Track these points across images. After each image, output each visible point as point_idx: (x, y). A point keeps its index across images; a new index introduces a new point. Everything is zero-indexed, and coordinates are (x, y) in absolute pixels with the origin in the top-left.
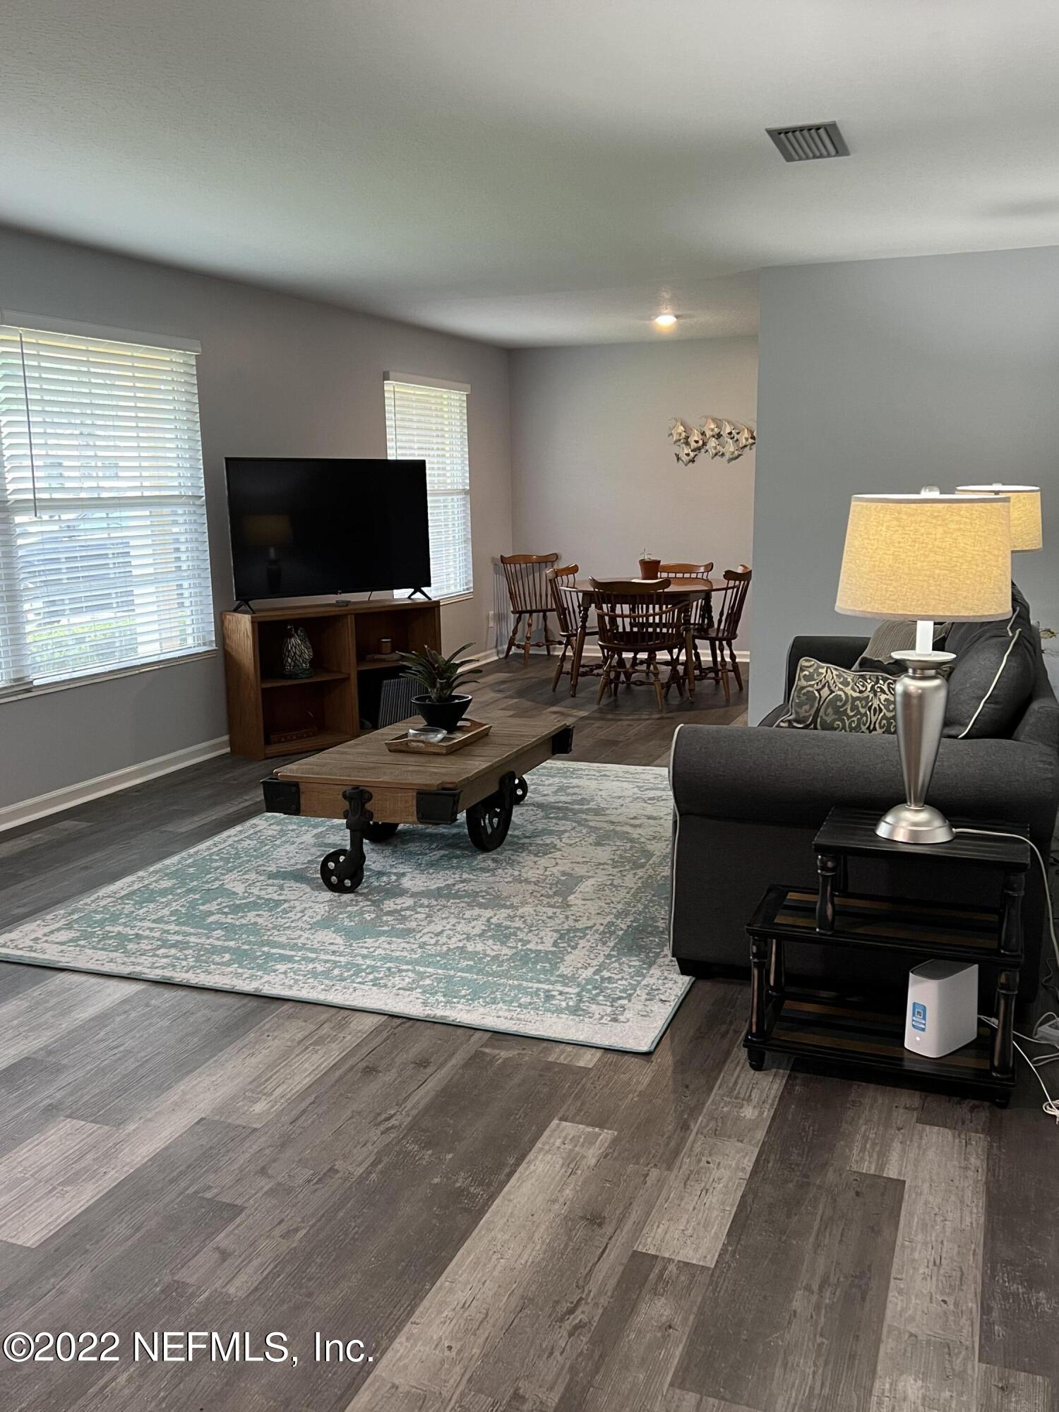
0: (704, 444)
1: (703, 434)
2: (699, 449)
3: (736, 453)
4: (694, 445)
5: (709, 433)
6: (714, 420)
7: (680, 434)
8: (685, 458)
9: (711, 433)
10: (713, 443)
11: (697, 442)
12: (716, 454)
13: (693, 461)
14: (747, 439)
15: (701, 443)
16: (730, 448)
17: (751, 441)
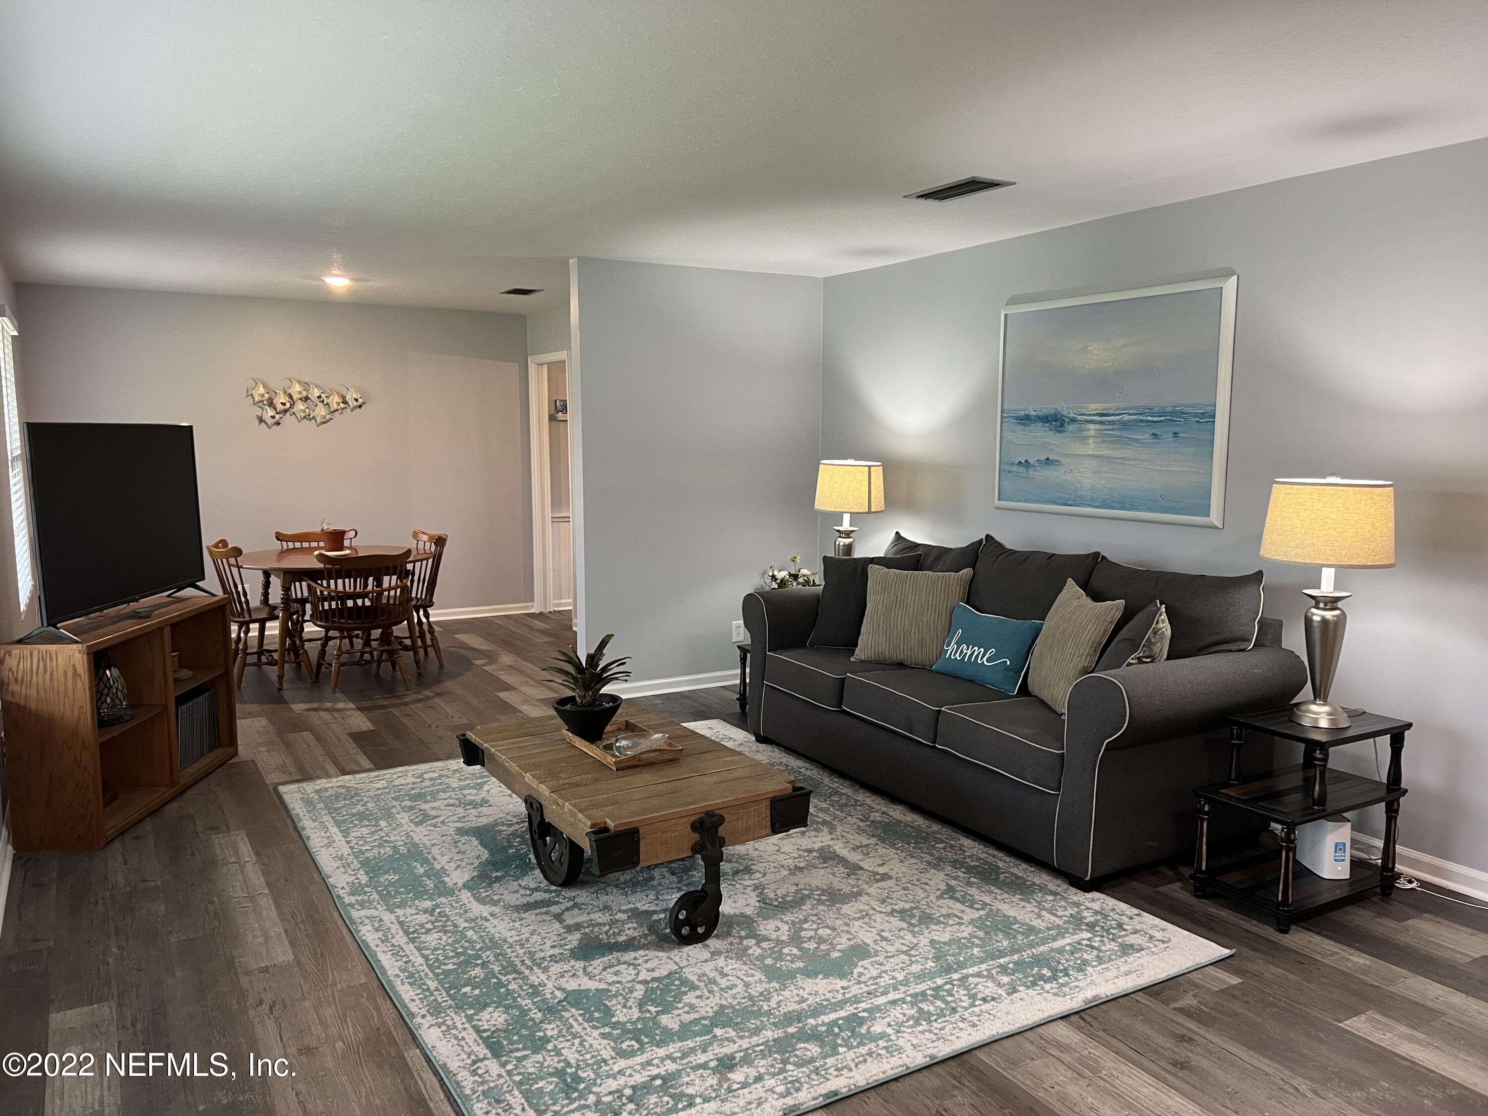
0: (292, 406)
1: (290, 396)
2: (286, 411)
3: (328, 417)
4: (280, 407)
5: (296, 396)
6: (299, 382)
7: (263, 395)
8: (270, 421)
9: (299, 396)
10: (300, 406)
11: (284, 404)
12: (305, 417)
13: (278, 424)
14: (338, 404)
15: (288, 405)
16: (321, 411)
17: (342, 405)
